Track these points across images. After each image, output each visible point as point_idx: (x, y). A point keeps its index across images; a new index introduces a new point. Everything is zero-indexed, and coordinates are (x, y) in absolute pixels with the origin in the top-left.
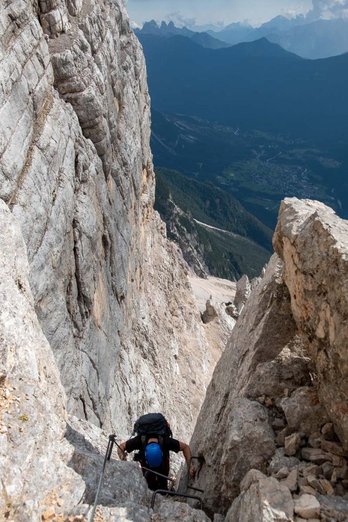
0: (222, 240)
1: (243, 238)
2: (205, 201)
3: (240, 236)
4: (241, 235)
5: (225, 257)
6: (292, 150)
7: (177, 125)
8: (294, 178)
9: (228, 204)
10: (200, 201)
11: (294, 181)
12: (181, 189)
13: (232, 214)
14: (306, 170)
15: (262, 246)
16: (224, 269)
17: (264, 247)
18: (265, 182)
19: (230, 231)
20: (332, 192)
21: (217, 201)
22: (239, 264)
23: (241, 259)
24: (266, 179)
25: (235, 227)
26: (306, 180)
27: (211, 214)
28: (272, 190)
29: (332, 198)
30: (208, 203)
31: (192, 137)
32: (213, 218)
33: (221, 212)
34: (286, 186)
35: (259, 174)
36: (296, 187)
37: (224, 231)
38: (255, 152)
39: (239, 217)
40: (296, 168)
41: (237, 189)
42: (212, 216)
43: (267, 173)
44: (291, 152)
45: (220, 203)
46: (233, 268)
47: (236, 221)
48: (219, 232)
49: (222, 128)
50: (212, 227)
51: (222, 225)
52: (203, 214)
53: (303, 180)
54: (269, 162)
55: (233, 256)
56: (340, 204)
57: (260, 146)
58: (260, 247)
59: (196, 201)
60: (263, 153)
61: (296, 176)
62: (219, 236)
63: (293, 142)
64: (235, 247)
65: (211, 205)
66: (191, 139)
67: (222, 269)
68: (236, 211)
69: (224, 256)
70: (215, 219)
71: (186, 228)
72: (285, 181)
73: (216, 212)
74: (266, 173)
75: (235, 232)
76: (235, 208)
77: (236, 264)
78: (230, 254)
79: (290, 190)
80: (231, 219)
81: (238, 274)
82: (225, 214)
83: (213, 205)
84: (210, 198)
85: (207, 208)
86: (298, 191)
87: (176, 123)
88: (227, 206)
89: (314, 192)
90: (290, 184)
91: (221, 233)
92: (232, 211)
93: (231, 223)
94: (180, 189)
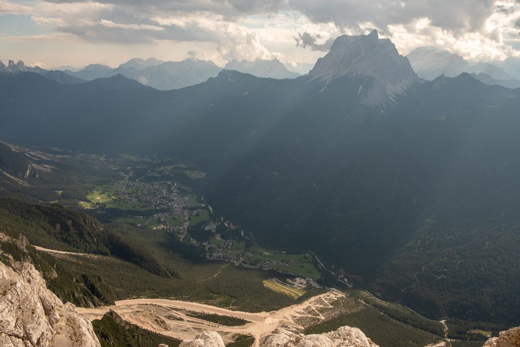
0: (78, 265)
1: (105, 258)
2: (54, 226)
3: (102, 256)
4: (104, 255)
5: (77, 281)
6: (160, 168)
7: (29, 156)
8: (164, 193)
9: (83, 224)
10: (48, 226)
11: (165, 195)
12: (22, 216)
13: (89, 234)
14: (176, 184)
15: (129, 262)
16: (74, 296)
17: (132, 262)
18: (135, 200)
19: (89, 253)
20: (202, 199)
21: (70, 222)
22: (97, 285)
23: (100, 280)
24: (136, 197)
25: (95, 248)
26: (177, 192)
27: (63, 239)
28: (142, 207)
29: (203, 205)
30: (58, 226)
31: (48, 166)
32: (66, 241)
33: (76, 233)
34: (157, 201)
35: (129, 193)
36: (167, 200)
37: (81, 254)
38: (122, 174)
39: (99, 236)
40: (166, 184)
41: (104, 211)
42: (65, 240)
43: (137, 192)
44: (159, 170)
45: (73, 225)
46: (87, 292)
47: (95, 241)
48: (74, 256)
49: (86, 156)
50: (65, 253)
51: (79, 248)
52: (52, 240)
53: (174, 193)
54: (139, 181)
55: (87, 279)
56: (211, 209)
57: (128, 168)
58: (127, 263)
59: (42, 227)
60: (131, 174)
61: (166, 190)
62: (74, 261)
63: (160, 161)
64: (95, 269)
65: (62, 228)
66: (47, 168)
67: (71, 297)
68: (94, 230)
69: (75, 281)
70: (69, 243)
71: (12, 255)
72: (156, 197)
73: (69, 234)
74: (135, 191)
75: (95, 253)
76: (92, 227)
77: (92, 288)
78: (83, 276)
79: (160, 204)
80: (88, 239)
81: (95, 298)
82: (81, 235)
83: (65, 228)
84: (60, 221)
85: (57, 233)
86: (170, 204)
87: (28, 154)
88: (82, 226)
89: (185, 203)
90: (160, 198)
91: (77, 257)
92: (90, 231)
93: (90, 244)
94: (19, 217)
